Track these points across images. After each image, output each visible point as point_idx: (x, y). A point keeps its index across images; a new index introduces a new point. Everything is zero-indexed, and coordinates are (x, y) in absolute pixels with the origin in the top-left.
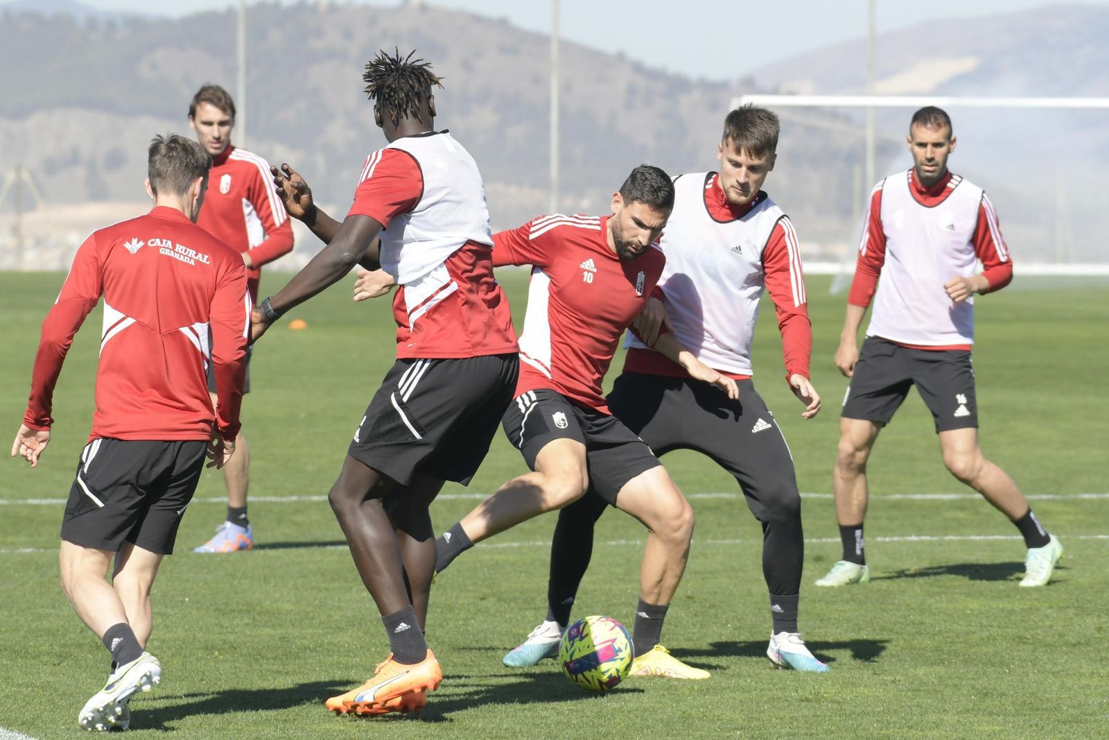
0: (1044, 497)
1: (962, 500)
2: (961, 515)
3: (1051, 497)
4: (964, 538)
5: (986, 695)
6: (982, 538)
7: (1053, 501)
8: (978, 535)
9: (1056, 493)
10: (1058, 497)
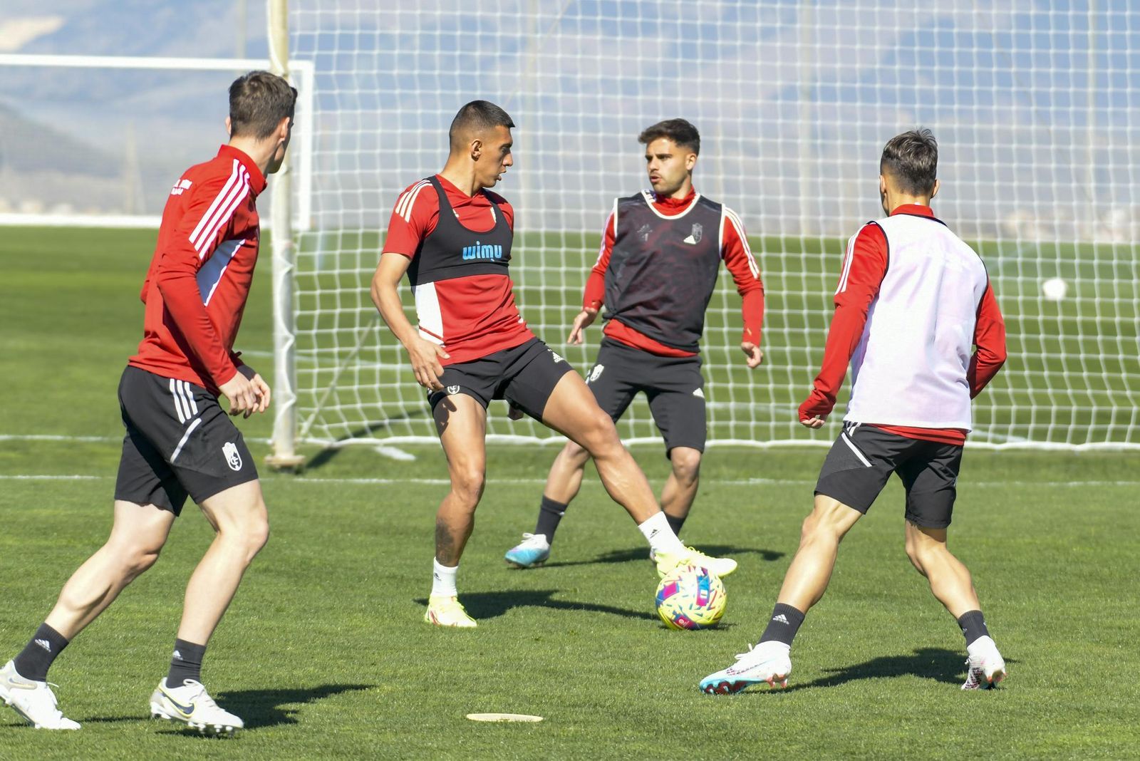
0: (93, 439)
1: (14, 441)
2: (12, 455)
3: (99, 438)
4: (10, 477)
5: (16, 628)
6: (27, 477)
7: (101, 443)
8: (25, 475)
9: (104, 436)
10: (106, 439)
